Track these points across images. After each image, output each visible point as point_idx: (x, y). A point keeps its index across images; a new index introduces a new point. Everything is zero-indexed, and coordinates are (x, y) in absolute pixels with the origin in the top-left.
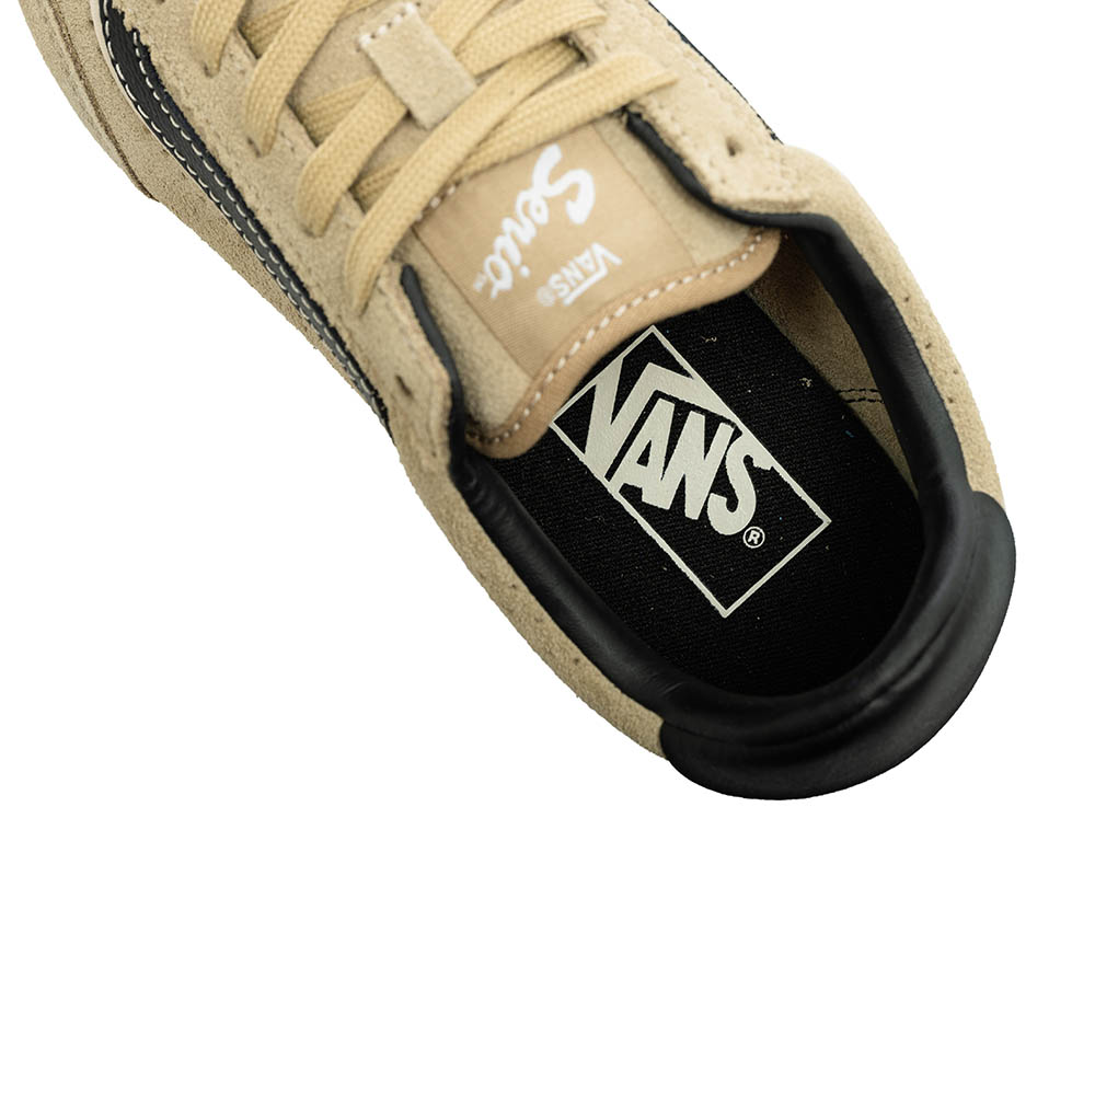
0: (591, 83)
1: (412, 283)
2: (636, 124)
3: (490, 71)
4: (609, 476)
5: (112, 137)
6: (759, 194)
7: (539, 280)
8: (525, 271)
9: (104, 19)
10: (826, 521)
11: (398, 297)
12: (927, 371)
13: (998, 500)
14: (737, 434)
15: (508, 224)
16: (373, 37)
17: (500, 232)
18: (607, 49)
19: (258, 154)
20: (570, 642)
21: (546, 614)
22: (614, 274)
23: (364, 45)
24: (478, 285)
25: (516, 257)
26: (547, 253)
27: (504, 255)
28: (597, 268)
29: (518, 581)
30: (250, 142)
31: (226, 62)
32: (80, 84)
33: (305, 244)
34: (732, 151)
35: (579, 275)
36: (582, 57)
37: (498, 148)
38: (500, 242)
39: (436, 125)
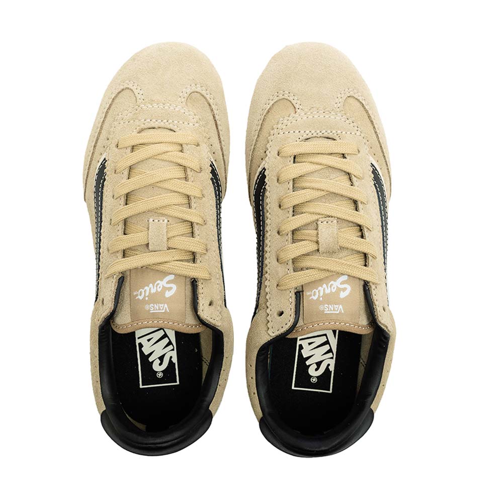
0: (191, 268)
1: (121, 281)
2: (194, 283)
3: (172, 249)
4: (139, 338)
5: (86, 186)
6: (208, 318)
7: (148, 303)
8: (147, 298)
9: (101, 164)
10: (178, 383)
11: (116, 282)
12: (220, 375)
13: (213, 415)
14: (173, 350)
15: (151, 285)
16: (153, 221)
17: (148, 286)
18: (201, 262)
19: (110, 224)
20: (99, 376)
21: (98, 367)
22: (165, 313)
23: (150, 221)
24: (135, 294)
25: (147, 294)
26: (155, 298)
27: (145, 291)
28: (163, 309)
29: (98, 356)
30: (111, 220)
31: (118, 199)
32: (87, 171)
33: (106, 252)
34: (210, 305)
35: (157, 308)
36: (194, 260)
37: (161, 267)
38: (146, 288)
39: (152, 251)
